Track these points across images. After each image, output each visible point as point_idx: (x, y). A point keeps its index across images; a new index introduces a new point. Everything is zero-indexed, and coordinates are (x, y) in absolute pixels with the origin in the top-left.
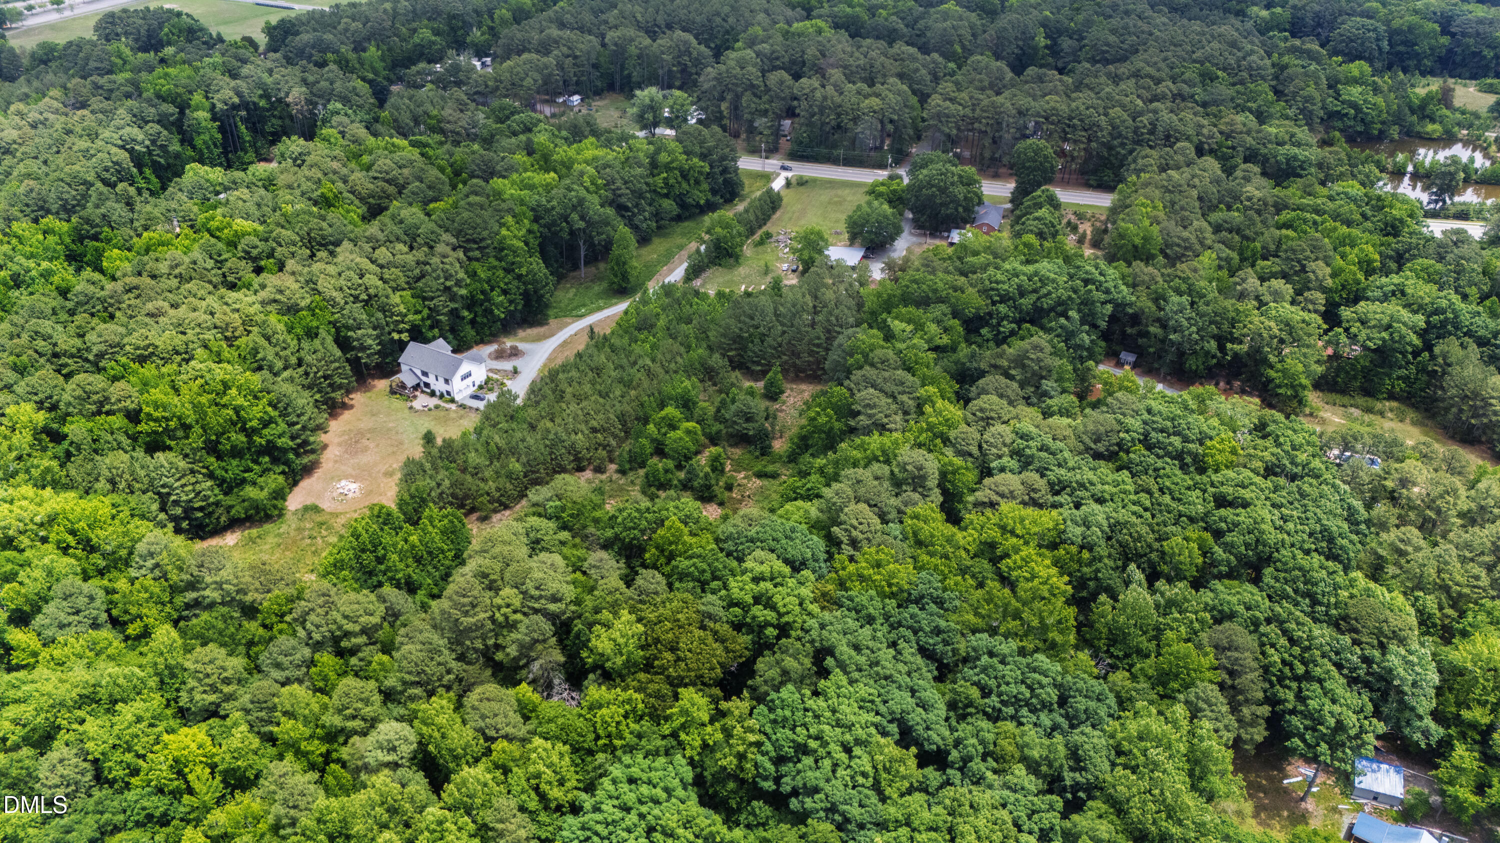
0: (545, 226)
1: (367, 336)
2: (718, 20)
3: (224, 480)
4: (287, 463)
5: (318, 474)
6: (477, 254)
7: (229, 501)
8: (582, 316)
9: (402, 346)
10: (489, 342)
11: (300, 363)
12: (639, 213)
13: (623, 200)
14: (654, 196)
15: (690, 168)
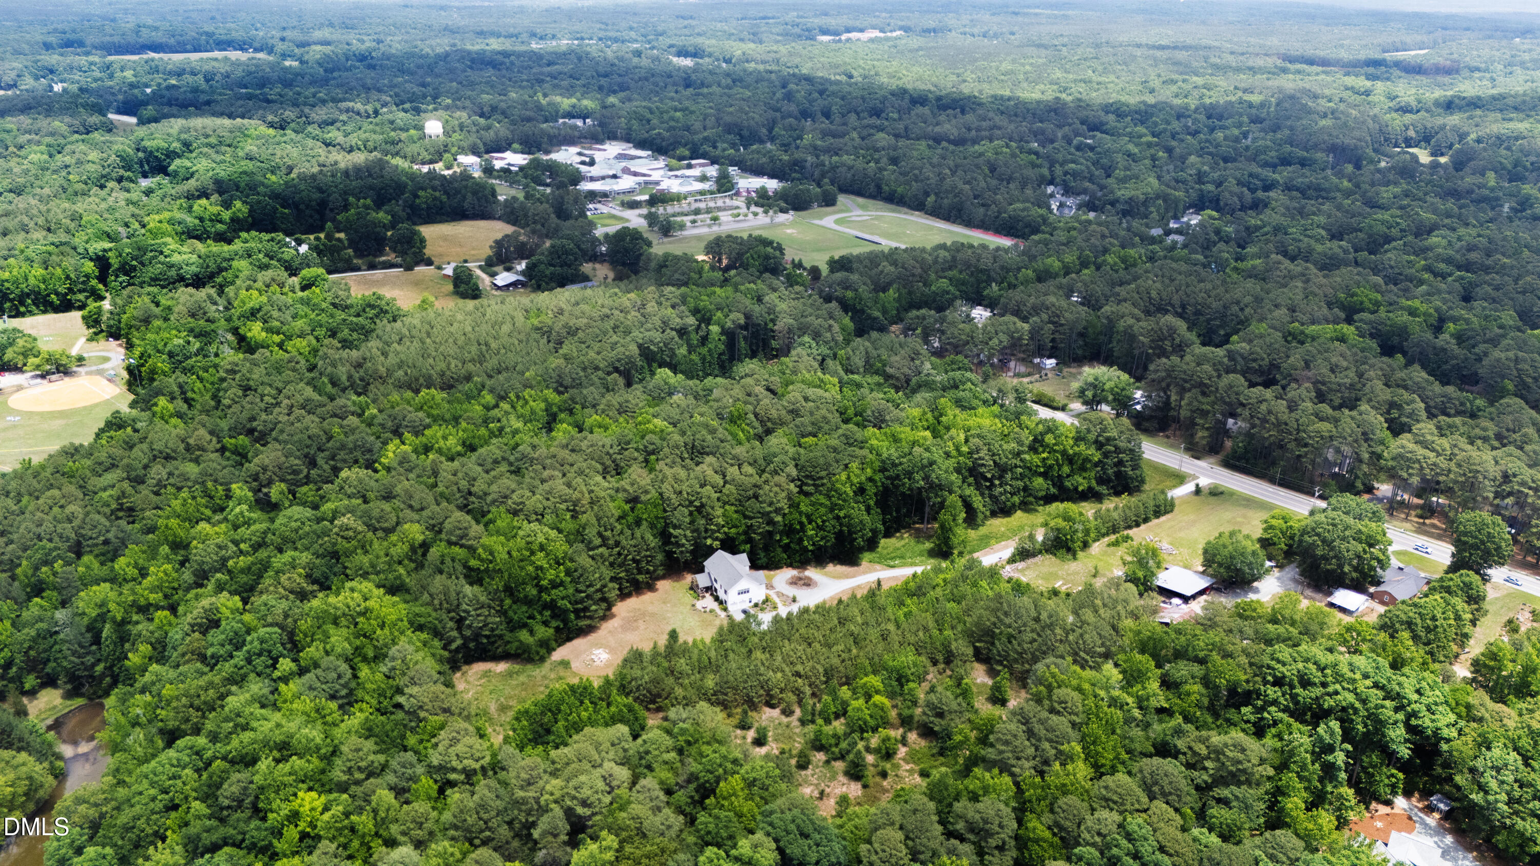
0: (887, 478)
1: (684, 537)
2: (1235, 308)
3: (511, 621)
4: (565, 621)
5: (592, 637)
6: (810, 489)
7: (508, 636)
8: (893, 567)
9: (711, 551)
10: (794, 568)
11: (617, 544)
12: (1001, 485)
13: (983, 470)
14: (1027, 472)
15: (1075, 454)
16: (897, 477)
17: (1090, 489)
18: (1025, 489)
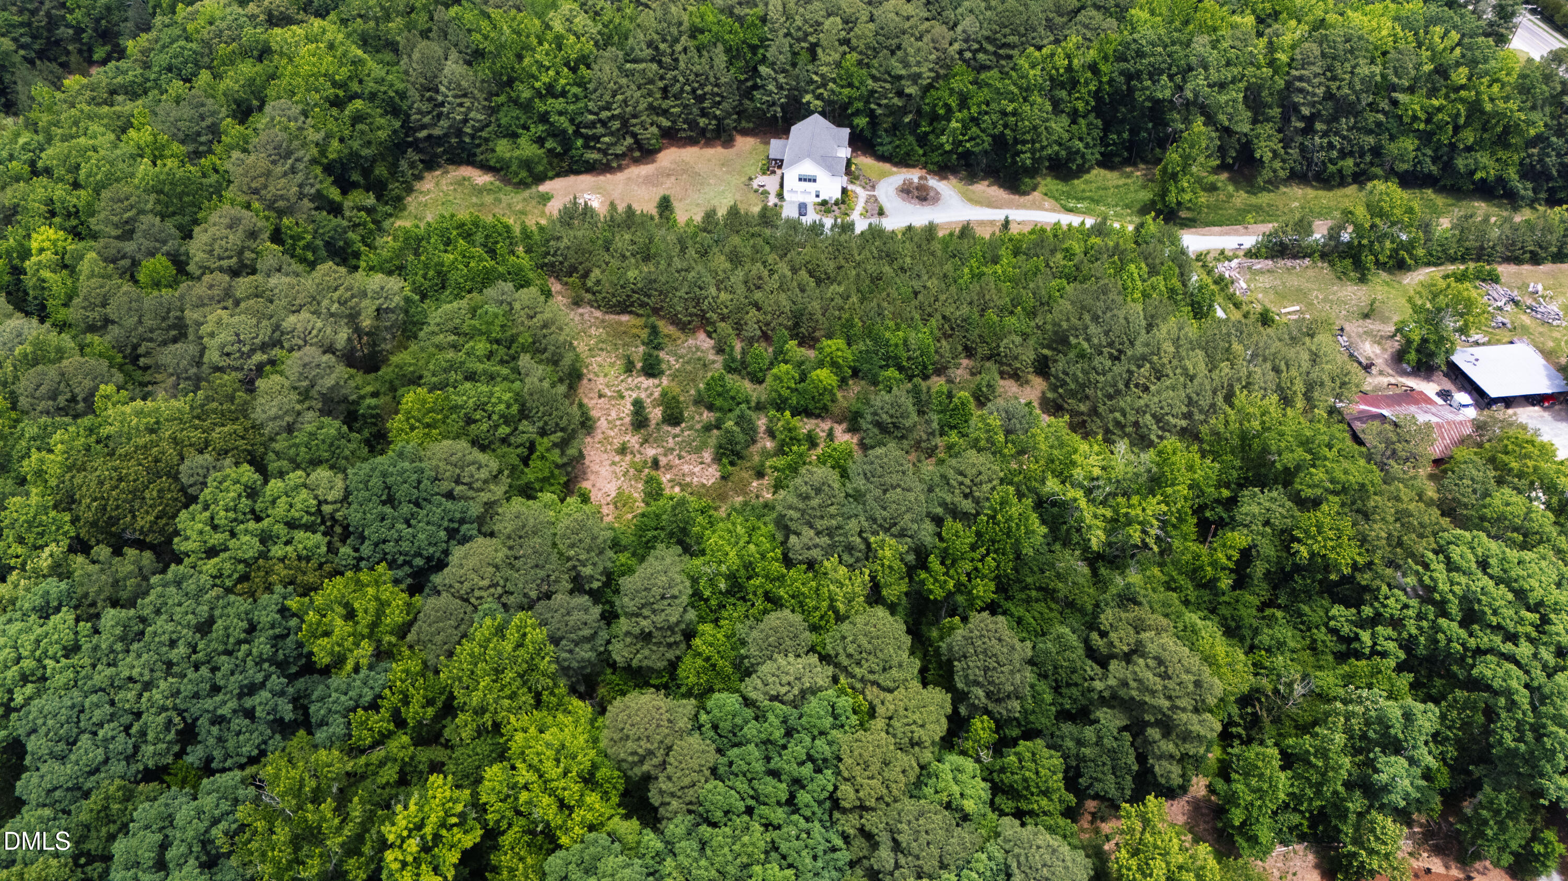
1: (774, 81)
6: (987, 59)
11: (676, 65)
12: (1325, 134)
13: (1298, 99)
14: (1393, 124)
15: (1496, 114)
16: (1138, 75)
17: (1500, 180)
18: (1377, 151)
